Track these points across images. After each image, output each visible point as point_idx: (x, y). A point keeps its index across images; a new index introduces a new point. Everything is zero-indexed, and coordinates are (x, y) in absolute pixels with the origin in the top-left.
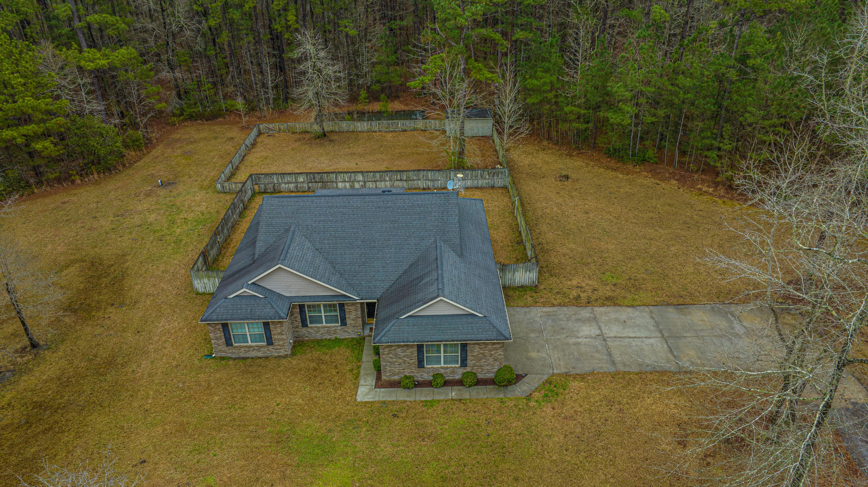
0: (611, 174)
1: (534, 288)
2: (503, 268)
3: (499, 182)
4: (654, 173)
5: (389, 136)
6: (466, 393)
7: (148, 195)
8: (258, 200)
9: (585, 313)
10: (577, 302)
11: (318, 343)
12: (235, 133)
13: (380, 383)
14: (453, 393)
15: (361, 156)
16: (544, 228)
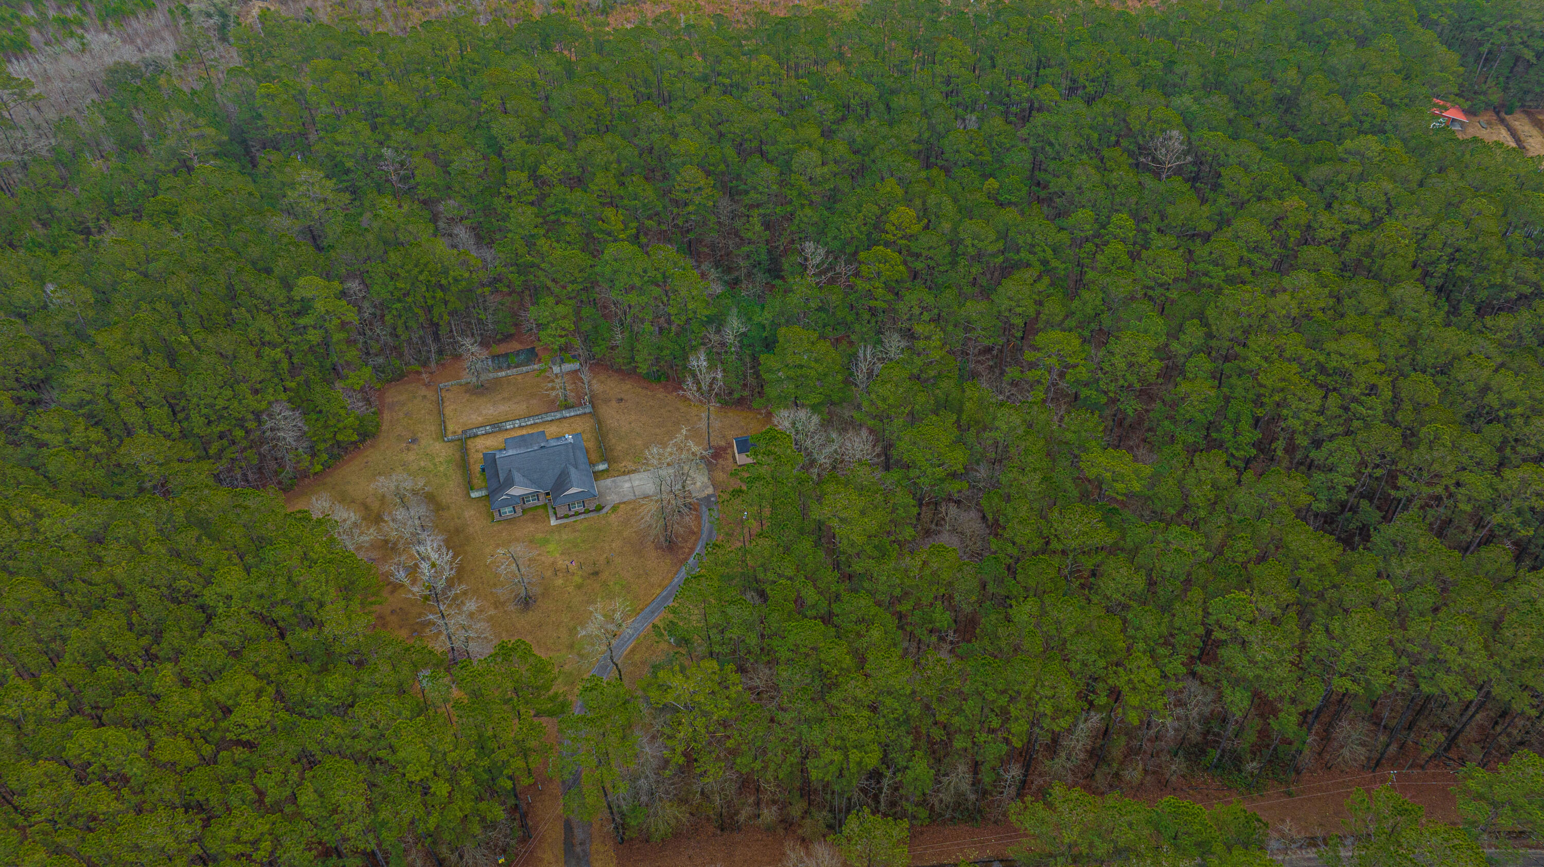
0: (645, 391)
1: (607, 470)
2: (594, 465)
3: (587, 410)
4: (665, 387)
5: (519, 378)
6: (586, 516)
7: (408, 450)
8: (469, 442)
9: (627, 478)
10: (624, 473)
11: (530, 509)
12: (423, 391)
13: (557, 519)
14: (582, 516)
15: (509, 399)
16: (611, 436)
